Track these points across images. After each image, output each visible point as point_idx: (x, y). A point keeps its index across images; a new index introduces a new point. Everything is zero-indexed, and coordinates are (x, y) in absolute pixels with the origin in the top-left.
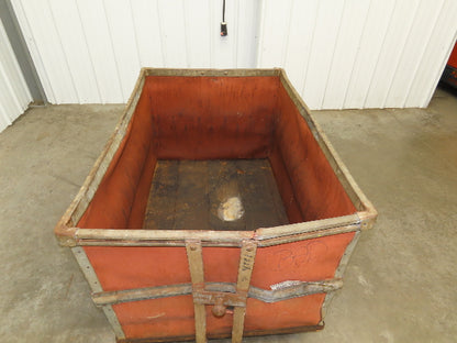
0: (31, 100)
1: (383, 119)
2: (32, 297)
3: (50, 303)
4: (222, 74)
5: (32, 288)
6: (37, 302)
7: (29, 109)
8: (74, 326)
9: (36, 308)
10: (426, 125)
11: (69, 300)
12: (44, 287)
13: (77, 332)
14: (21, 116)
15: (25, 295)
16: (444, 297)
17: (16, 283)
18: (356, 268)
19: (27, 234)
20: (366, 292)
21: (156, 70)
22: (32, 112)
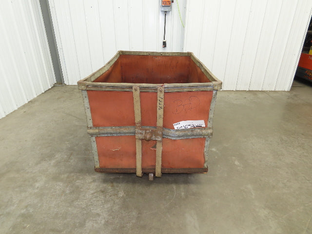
0: (56, 82)
1: (260, 95)
2: (50, 160)
3: (60, 163)
4: (160, 55)
5: (51, 156)
6: (53, 162)
7: (54, 86)
8: (71, 172)
9: (52, 164)
10: (288, 98)
11: (69, 162)
12: (57, 156)
13: (72, 174)
14: (50, 89)
15: (46, 159)
16: (287, 173)
17: (42, 154)
18: (234, 158)
19: (49, 136)
20: (239, 168)
21: (126, 52)
22: (55, 88)
